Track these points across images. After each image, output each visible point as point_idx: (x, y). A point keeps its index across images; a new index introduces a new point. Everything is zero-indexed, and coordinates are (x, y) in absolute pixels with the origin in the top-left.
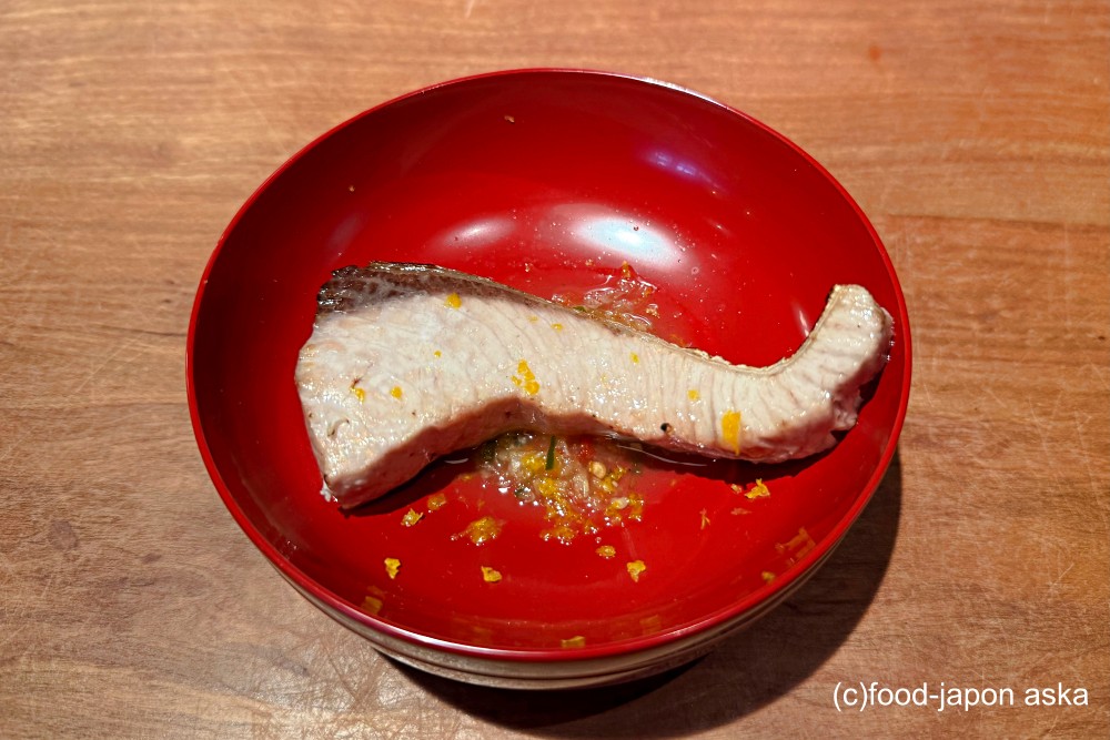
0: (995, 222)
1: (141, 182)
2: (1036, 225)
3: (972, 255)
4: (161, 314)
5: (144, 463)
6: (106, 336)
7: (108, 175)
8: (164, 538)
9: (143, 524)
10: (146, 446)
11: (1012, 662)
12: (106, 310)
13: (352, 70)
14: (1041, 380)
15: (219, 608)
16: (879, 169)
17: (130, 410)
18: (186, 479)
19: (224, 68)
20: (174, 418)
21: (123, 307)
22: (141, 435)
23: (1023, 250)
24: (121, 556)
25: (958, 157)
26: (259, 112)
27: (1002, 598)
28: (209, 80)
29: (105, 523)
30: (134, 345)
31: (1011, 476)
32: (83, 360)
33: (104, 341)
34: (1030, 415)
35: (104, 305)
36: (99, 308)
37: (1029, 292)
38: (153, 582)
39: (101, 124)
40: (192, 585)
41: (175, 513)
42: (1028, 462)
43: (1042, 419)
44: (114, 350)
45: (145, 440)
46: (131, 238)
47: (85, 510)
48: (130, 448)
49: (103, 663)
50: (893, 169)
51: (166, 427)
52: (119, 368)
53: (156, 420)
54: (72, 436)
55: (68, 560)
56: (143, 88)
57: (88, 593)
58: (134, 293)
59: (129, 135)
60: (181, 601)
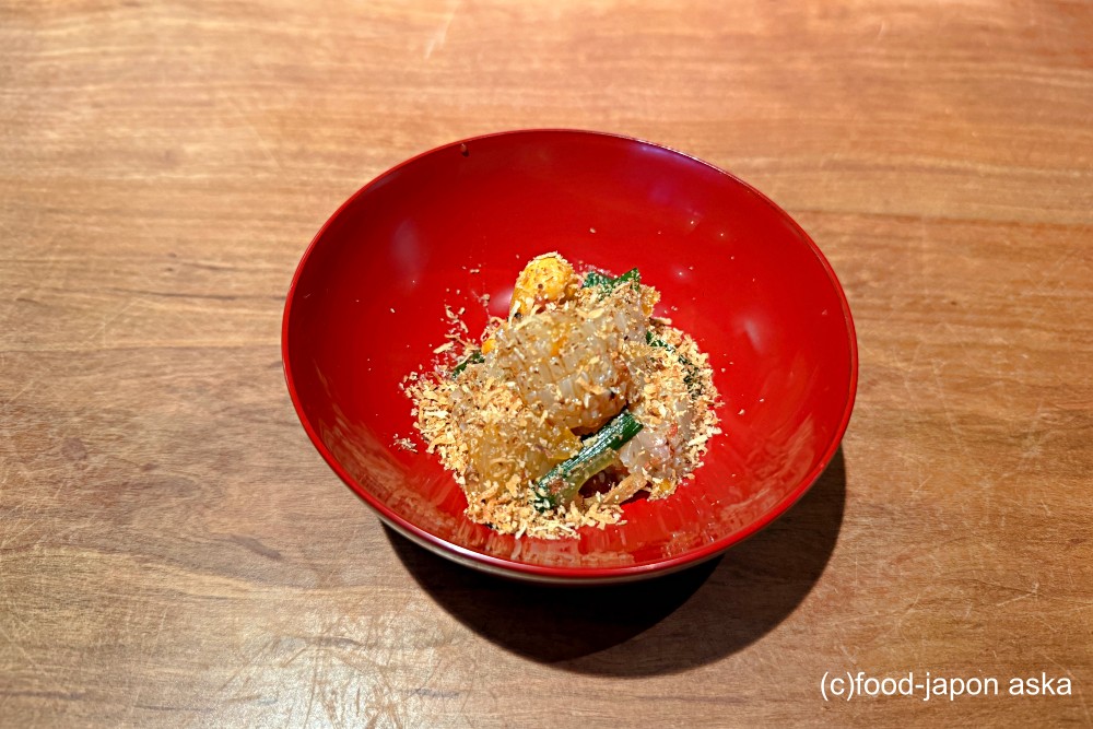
0: (865, 215)
1: (150, 179)
2: (898, 218)
3: (845, 239)
4: (165, 279)
5: (147, 393)
6: (118, 296)
7: (122, 174)
8: (160, 452)
9: (143, 441)
10: (148, 380)
11: (881, 552)
12: (117, 276)
13: (329, 97)
14: (903, 335)
15: (207, 507)
16: (767, 175)
17: (136, 353)
18: (181, 406)
19: (222, 95)
20: (173, 359)
21: (133, 274)
22: (144, 372)
23: (889, 236)
24: (124, 466)
25: (833, 166)
26: (252, 128)
27: (872, 502)
28: (209, 104)
29: (111, 440)
30: (140, 302)
31: (878, 407)
32: (96, 314)
33: (115, 299)
34: (894, 361)
35: (116, 272)
36: (112, 275)
37: (892, 268)
38: (150, 486)
39: (118, 136)
40: (183, 489)
41: (171, 432)
42: (893, 397)
43: (905, 364)
44: (123, 307)
45: (148, 376)
46: (140, 221)
47: (94, 430)
48: (135, 382)
49: (104, 549)
50: (779, 175)
51: (165, 366)
52: (126, 321)
53: (157, 360)
54: (86, 372)
55: (79, 469)
56: (155, 109)
57: (94, 494)
58: (141, 263)
59: (141, 144)
60: (174, 501)
